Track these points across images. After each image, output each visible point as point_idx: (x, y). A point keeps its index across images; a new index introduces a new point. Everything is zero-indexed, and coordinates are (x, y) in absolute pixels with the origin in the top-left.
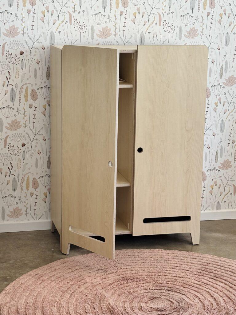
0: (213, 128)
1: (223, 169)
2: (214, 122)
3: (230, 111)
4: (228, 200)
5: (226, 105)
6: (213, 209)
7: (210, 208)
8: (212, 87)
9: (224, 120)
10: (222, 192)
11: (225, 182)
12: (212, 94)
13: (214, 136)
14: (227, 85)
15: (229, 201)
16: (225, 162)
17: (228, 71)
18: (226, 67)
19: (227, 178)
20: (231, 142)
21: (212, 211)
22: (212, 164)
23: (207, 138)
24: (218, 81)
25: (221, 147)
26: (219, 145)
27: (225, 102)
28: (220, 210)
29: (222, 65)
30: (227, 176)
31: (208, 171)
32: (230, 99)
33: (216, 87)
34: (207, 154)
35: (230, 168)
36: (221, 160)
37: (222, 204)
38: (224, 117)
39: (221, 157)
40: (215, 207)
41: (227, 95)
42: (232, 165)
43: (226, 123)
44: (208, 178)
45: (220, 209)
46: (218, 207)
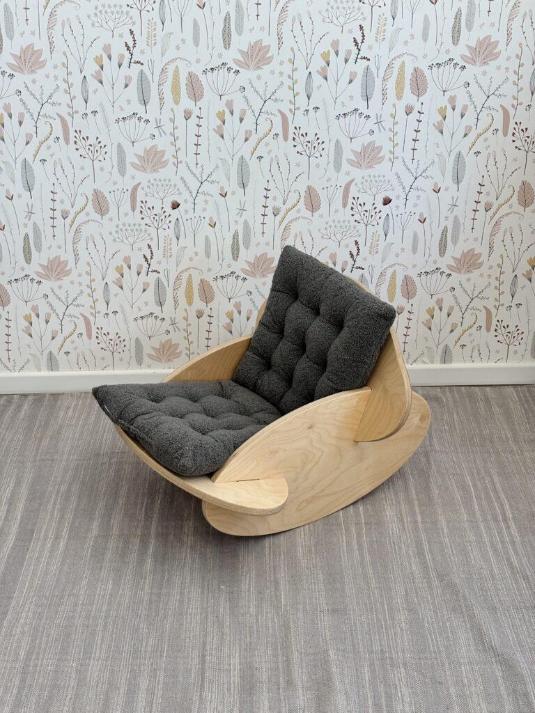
0: (434, 171)
1: (459, 270)
2: (437, 159)
3: (480, 129)
4: (471, 342)
5: (471, 114)
6: (432, 362)
7: (425, 360)
8: (431, 67)
9: (464, 153)
10: (457, 325)
11: (464, 300)
12: (430, 85)
13: (437, 191)
14: (473, 61)
15: (475, 343)
16: (465, 255)
17: (475, 24)
18: (471, 14)
19: (470, 293)
20: (481, 207)
21: (430, 366)
22: (431, 260)
23: (418, 197)
24: (448, 52)
25: (456, 220)
26: (448, 214)
27: (465, 107)
28: (451, 363)
29: (460, 10)
30: (469, 288)
31: (420, 275)
32: (479, 98)
33: (442, 68)
34: (419, 235)
35: (477, 270)
36: (454, 251)
37: (456, 350)
38: (464, 146)
39: (455, 242)
40: (438, 356)
41: (473, 87)
42: (482, 263)
43: (470, 159)
44: (420, 291)
45: (451, 361)
46: (446, 356)
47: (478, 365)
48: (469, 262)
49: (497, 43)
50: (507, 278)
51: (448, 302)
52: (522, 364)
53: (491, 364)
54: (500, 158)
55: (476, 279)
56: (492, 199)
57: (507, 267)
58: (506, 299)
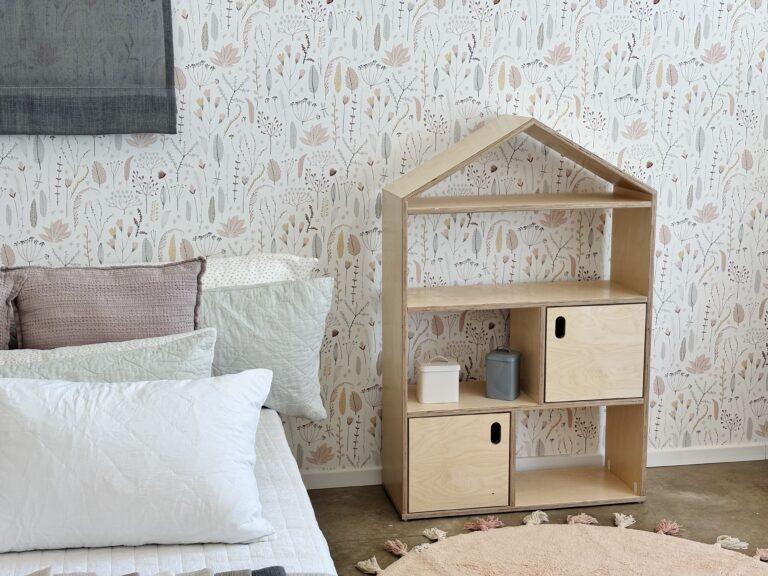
47: (709, 447)
48: (701, 365)
49: (716, 208)
50: (728, 377)
51: (687, 397)
52: (743, 445)
53: (719, 446)
54: (721, 287)
55: (707, 378)
56: (715, 317)
57: (728, 369)
58: (728, 393)
